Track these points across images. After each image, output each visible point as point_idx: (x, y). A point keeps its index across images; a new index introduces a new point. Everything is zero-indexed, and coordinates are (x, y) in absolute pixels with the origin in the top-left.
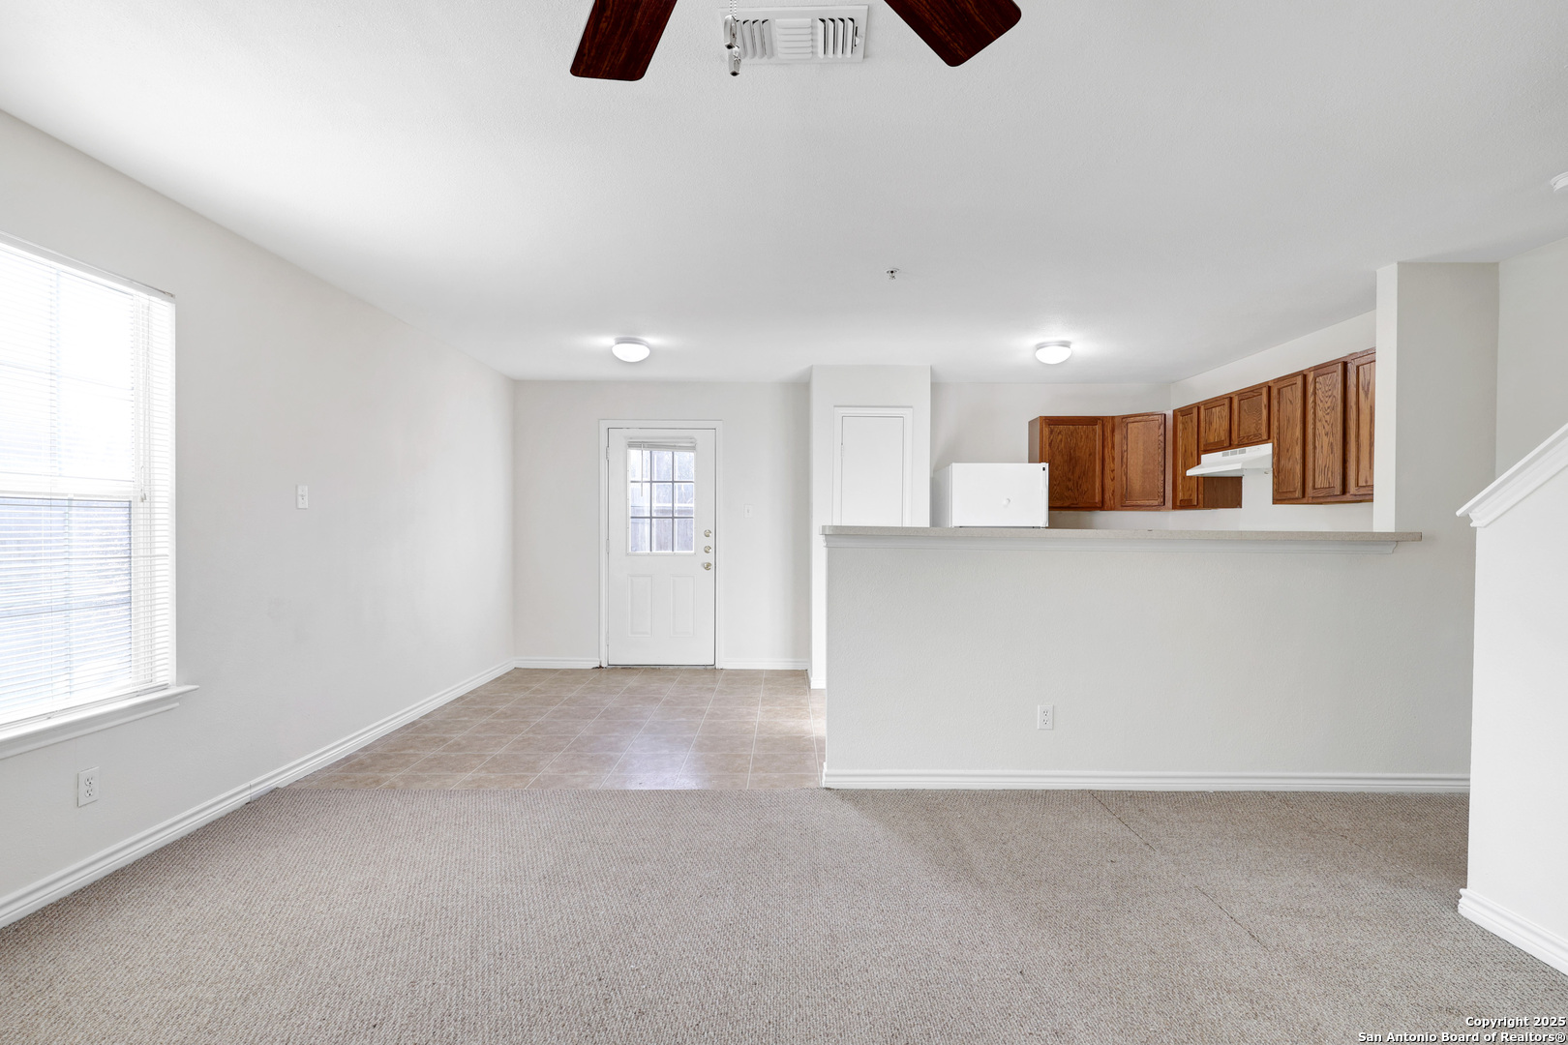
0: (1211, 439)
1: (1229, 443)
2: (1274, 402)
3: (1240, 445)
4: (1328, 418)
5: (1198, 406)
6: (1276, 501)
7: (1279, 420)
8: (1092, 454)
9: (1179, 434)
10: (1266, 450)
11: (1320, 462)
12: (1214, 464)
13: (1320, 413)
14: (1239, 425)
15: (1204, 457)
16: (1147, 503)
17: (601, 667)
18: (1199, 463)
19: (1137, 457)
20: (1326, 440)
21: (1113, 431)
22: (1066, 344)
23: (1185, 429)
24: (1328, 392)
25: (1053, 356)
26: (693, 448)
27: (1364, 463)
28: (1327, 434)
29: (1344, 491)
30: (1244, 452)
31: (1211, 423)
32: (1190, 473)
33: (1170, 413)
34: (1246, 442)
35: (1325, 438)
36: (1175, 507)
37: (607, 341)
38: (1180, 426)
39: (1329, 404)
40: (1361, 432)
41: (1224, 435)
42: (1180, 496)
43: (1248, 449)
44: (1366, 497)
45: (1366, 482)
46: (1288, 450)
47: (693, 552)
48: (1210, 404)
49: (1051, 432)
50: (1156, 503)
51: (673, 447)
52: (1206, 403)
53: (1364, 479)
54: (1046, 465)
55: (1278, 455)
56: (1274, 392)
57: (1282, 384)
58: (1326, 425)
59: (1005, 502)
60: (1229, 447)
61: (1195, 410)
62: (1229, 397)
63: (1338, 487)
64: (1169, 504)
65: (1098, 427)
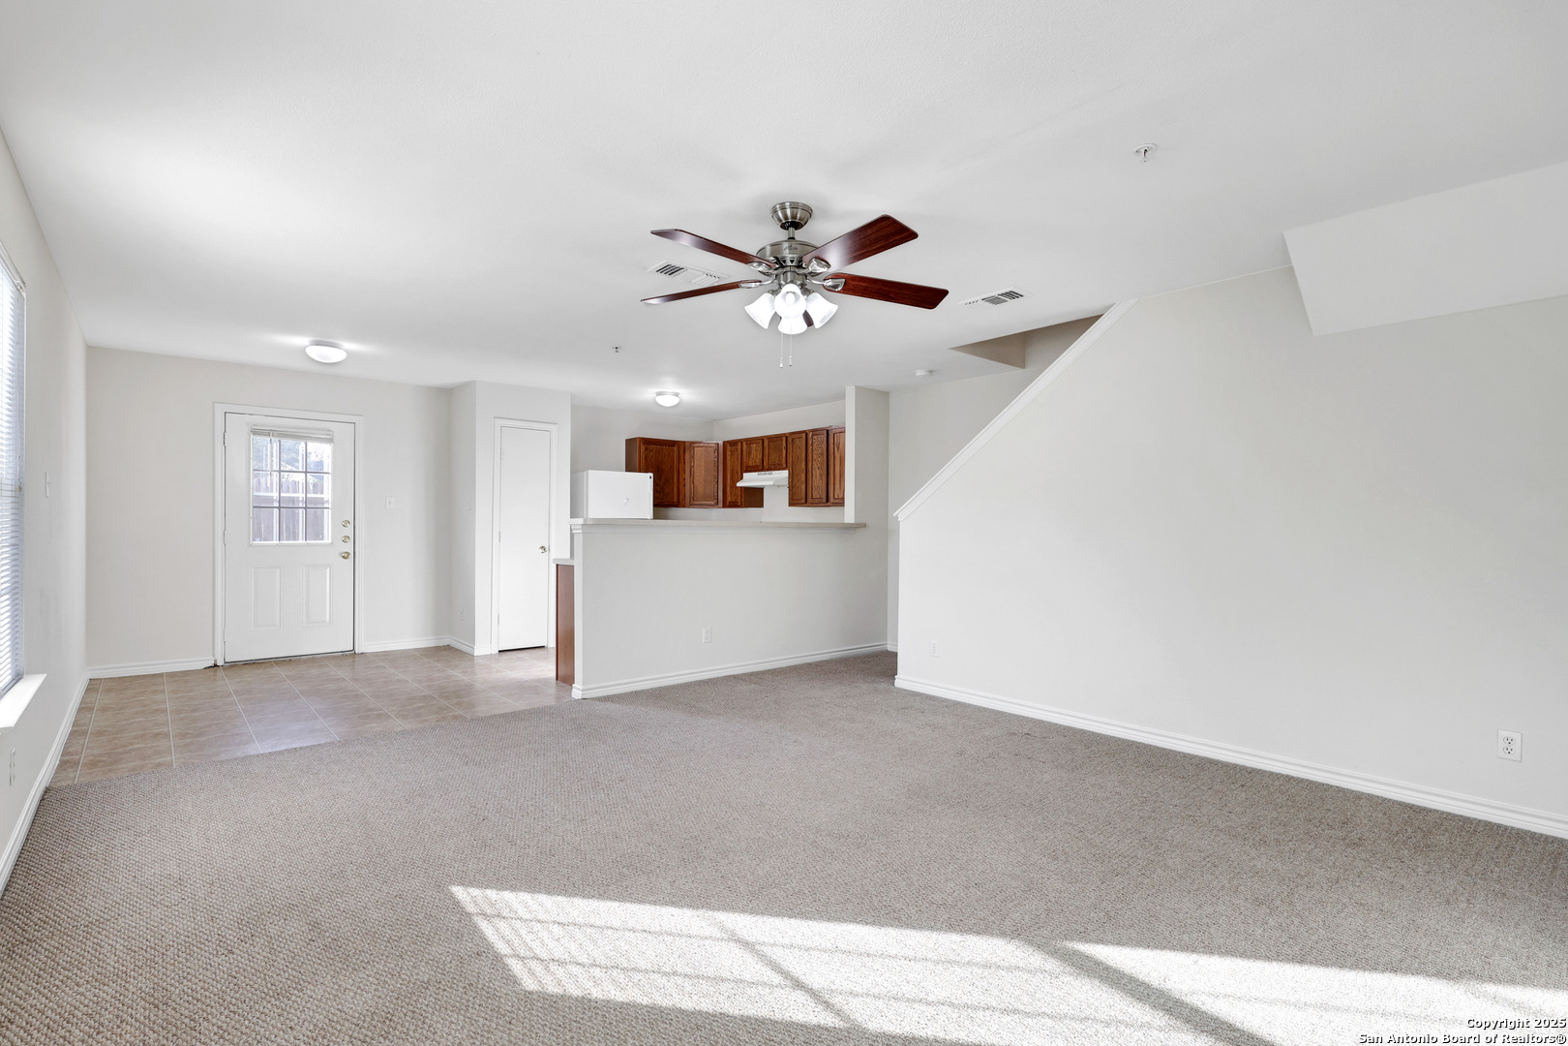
0: (750, 464)
1: (760, 468)
2: (790, 447)
3: (768, 470)
4: (818, 459)
5: (741, 441)
6: (790, 504)
7: (792, 457)
8: (672, 467)
9: (728, 458)
10: (785, 473)
11: (815, 484)
12: (750, 480)
13: (815, 456)
14: (768, 457)
15: (745, 475)
16: (704, 503)
17: (215, 666)
18: (742, 478)
19: (700, 473)
20: (817, 471)
21: (684, 452)
22: (677, 395)
23: (732, 455)
24: (818, 445)
25: (667, 401)
26: (330, 441)
27: (837, 486)
28: (818, 468)
29: (827, 501)
30: (770, 474)
31: (750, 454)
32: (739, 484)
33: (721, 443)
34: (773, 467)
36: (724, 506)
37: (301, 341)
38: (729, 453)
39: (819, 451)
40: (836, 469)
41: (758, 462)
42: (729, 499)
43: (774, 472)
44: (840, 503)
46: (797, 475)
47: (330, 541)
48: (750, 441)
49: (646, 449)
50: (713, 503)
51: (306, 438)
52: (747, 440)
53: (838, 494)
54: (651, 475)
55: (791, 477)
56: (790, 440)
57: (793, 436)
58: (817, 463)
59: (625, 501)
60: (763, 470)
61: (739, 444)
62: (762, 439)
63: (824, 496)
64: (721, 504)
65: (675, 448)
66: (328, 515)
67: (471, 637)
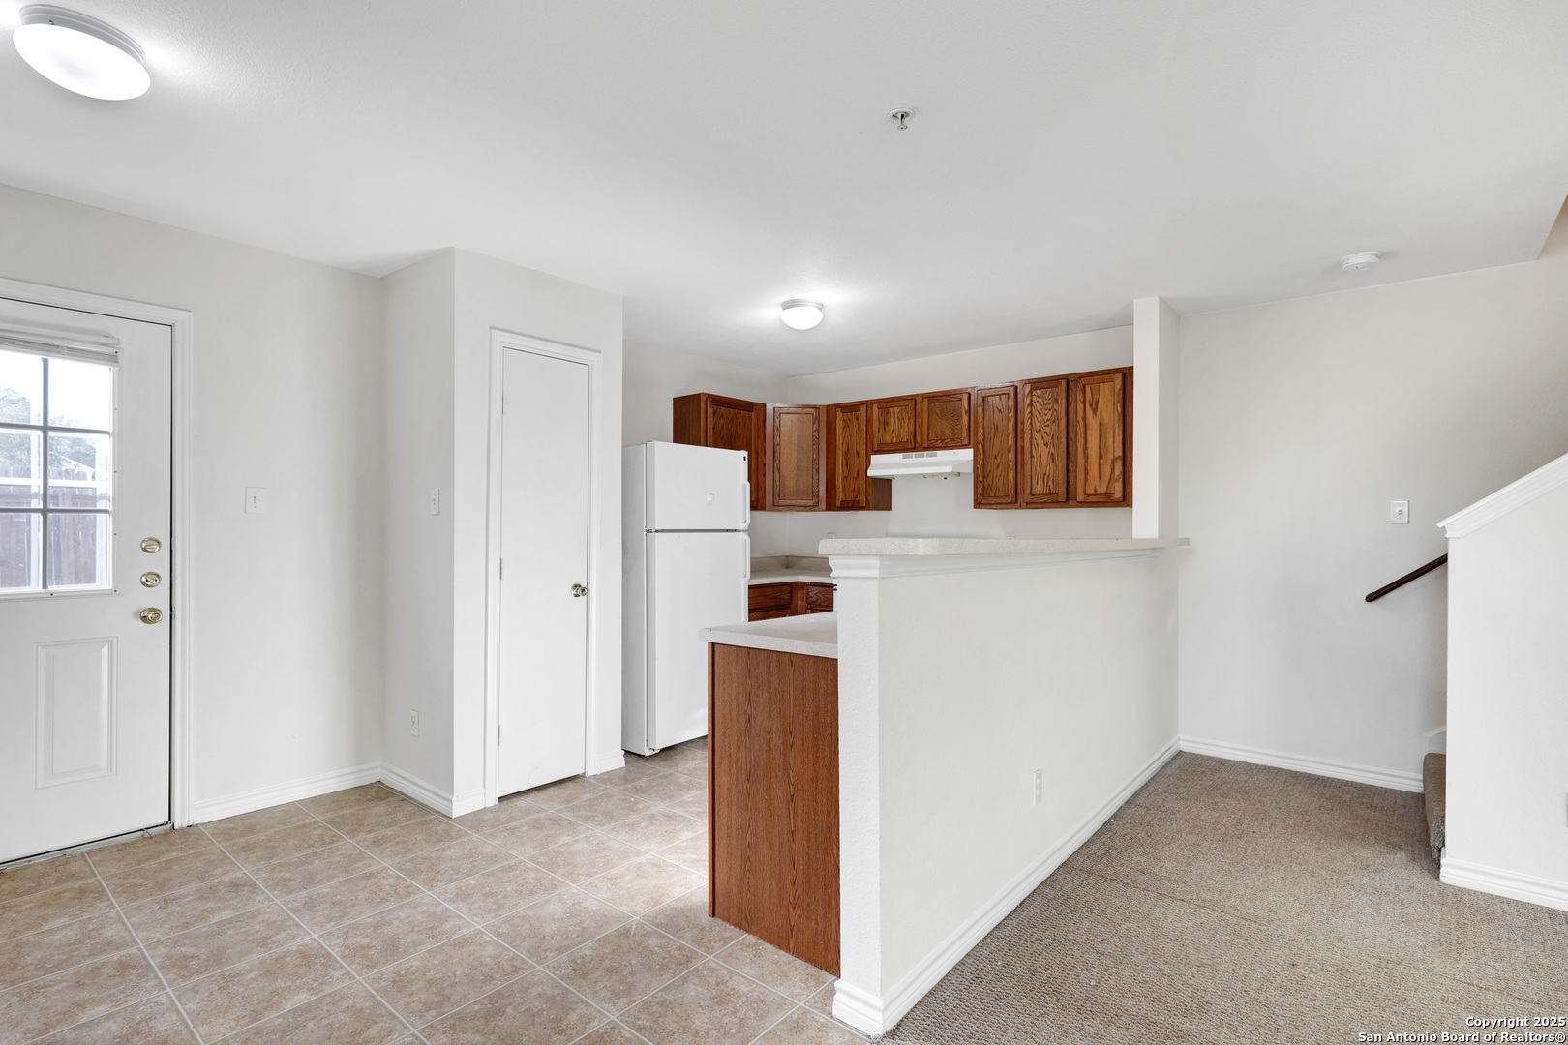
0: (887, 440)
1: (912, 445)
2: (978, 410)
3: (926, 449)
4: (1048, 429)
5: (868, 404)
6: (980, 506)
7: (983, 428)
9: (839, 431)
10: (968, 454)
11: (1038, 470)
12: (881, 465)
13: (1037, 424)
14: (929, 428)
15: (874, 458)
16: (797, 502)
18: (868, 463)
19: (793, 454)
20: (1045, 451)
21: (764, 422)
23: (847, 426)
24: (1047, 406)
26: (112, 359)
28: (1046, 445)
29: (1067, 498)
30: (935, 455)
31: (886, 423)
34: (940, 445)
35: (1044, 448)
36: (830, 507)
38: (840, 423)
39: (1049, 416)
40: (1089, 445)
41: (905, 437)
42: (840, 496)
43: (939, 452)
45: (1095, 491)
46: (996, 457)
47: (109, 584)
48: (886, 403)
49: (714, 413)
50: (810, 503)
51: (46, 348)
52: (878, 402)
53: (1092, 487)
54: (745, 454)
55: (981, 460)
56: (977, 399)
57: (986, 393)
58: (1045, 436)
59: (709, 498)
60: (914, 449)
61: (864, 408)
62: (913, 399)
63: (1062, 490)
64: (823, 505)
65: (753, 414)
66: (104, 525)
67: (446, 779)
